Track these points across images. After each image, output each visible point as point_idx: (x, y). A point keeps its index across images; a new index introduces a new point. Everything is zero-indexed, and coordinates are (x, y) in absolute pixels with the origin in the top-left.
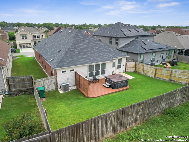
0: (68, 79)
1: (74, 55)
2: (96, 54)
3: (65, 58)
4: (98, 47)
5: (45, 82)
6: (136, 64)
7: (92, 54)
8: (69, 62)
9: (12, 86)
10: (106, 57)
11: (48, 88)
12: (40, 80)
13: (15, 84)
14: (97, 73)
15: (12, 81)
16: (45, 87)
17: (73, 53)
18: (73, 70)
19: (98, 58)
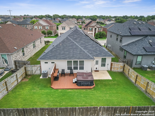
0: (50, 69)
1: (58, 51)
2: (77, 52)
3: (49, 53)
4: (86, 45)
5: (33, 68)
6: (124, 65)
7: (74, 51)
8: (51, 56)
9: (18, 66)
10: (85, 55)
11: (35, 72)
12: (29, 66)
13: (19, 65)
14: (76, 68)
15: (18, 63)
16: (33, 71)
17: (58, 49)
18: (54, 63)
19: (78, 55)
